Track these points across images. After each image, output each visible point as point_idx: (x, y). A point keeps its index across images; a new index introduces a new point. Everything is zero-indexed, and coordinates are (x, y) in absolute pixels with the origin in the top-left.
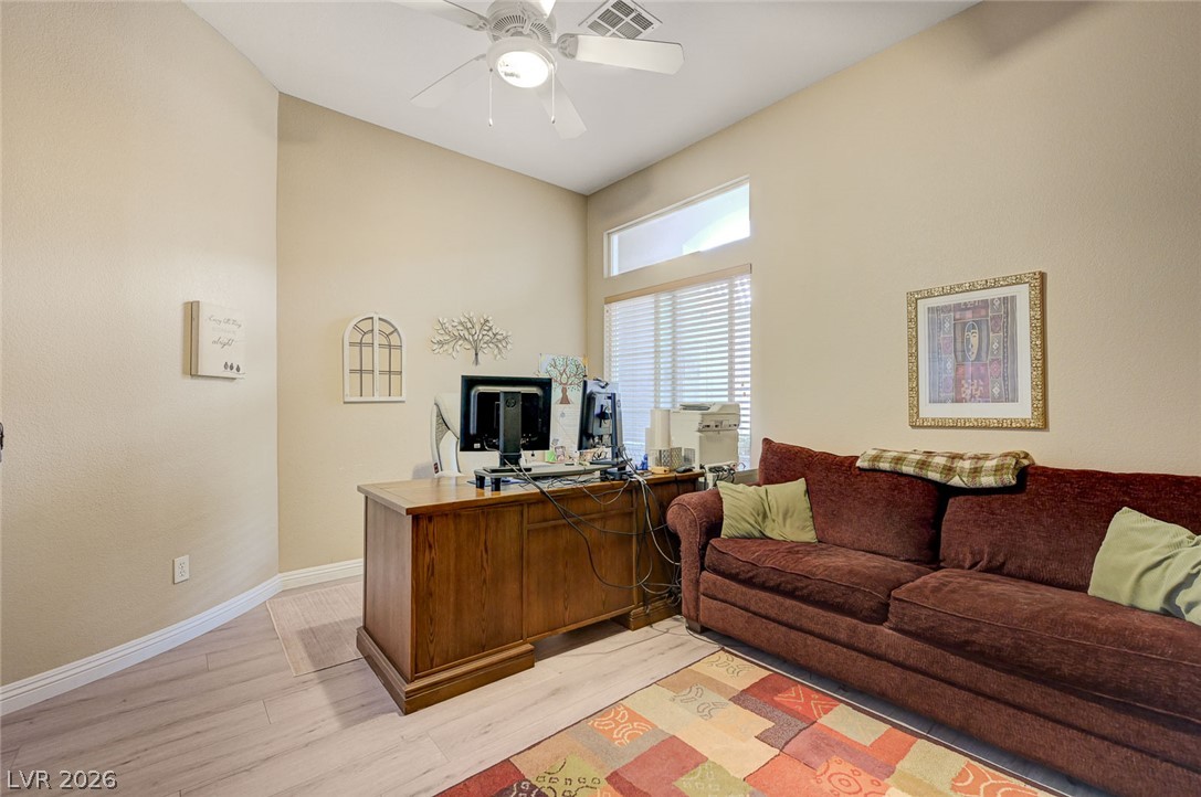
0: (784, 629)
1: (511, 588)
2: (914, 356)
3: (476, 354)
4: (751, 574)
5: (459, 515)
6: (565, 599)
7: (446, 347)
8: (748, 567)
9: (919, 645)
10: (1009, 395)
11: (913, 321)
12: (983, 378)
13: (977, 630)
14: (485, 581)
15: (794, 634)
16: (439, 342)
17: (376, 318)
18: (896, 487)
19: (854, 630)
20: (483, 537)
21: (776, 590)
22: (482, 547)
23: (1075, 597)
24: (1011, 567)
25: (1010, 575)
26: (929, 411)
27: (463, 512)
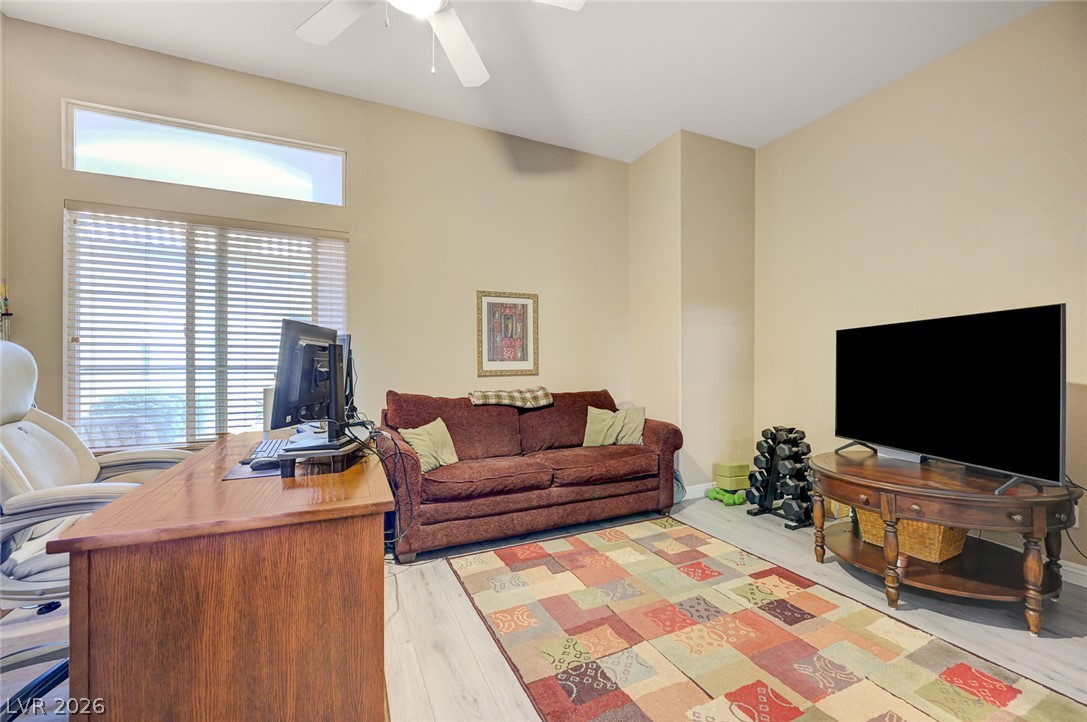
0: (496, 518)
2: (480, 331)
4: (472, 489)
8: (468, 485)
9: (570, 489)
10: (524, 358)
11: (480, 309)
12: (513, 347)
13: (593, 470)
15: (504, 517)
18: (499, 414)
19: (540, 497)
21: (493, 493)
23: (577, 451)
24: (556, 444)
25: (556, 448)
26: (488, 366)
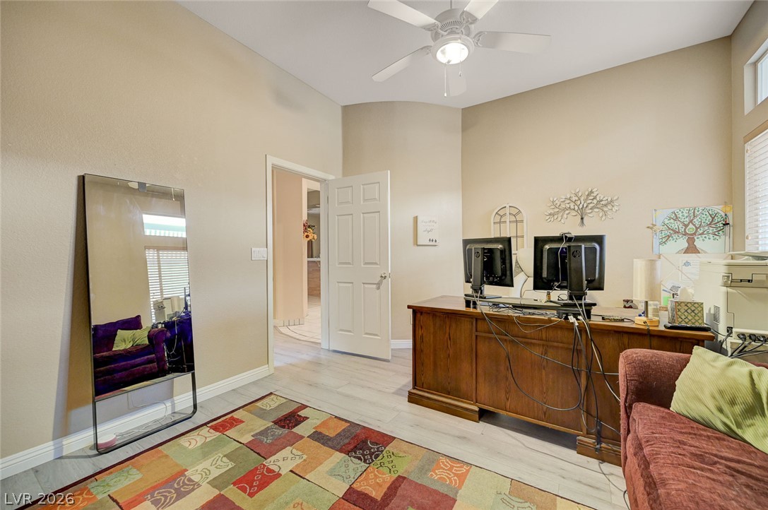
1: (466, 367)
3: (582, 219)
5: (436, 316)
6: (507, 393)
7: (556, 217)
14: (449, 355)
16: (550, 214)
17: (508, 206)
20: (448, 331)
22: (447, 335)
27: (438, 314)
